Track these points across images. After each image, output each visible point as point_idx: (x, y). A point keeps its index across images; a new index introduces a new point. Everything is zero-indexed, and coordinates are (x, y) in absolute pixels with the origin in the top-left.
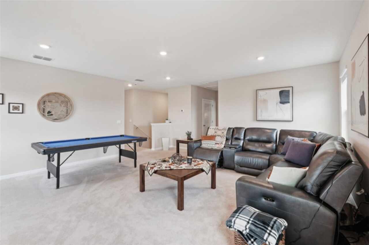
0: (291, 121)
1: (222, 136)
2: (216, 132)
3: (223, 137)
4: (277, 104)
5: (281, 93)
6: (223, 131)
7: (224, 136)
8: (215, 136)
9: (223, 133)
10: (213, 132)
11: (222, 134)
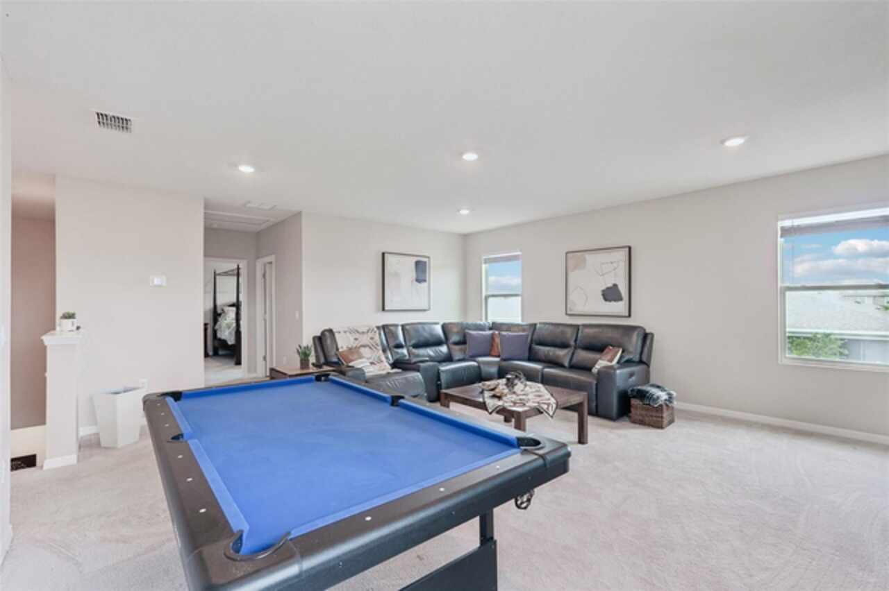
0: (425, 310)
1: (373, 345)
2: (356, 339)
3: (376, 348)
4: (412, 281)
5: (417, 263)
6: (370, 335)
7: (377, 345)
8: (357, 348)
9: (372, 338)
10: (352, 339)
11: (371, 341)
